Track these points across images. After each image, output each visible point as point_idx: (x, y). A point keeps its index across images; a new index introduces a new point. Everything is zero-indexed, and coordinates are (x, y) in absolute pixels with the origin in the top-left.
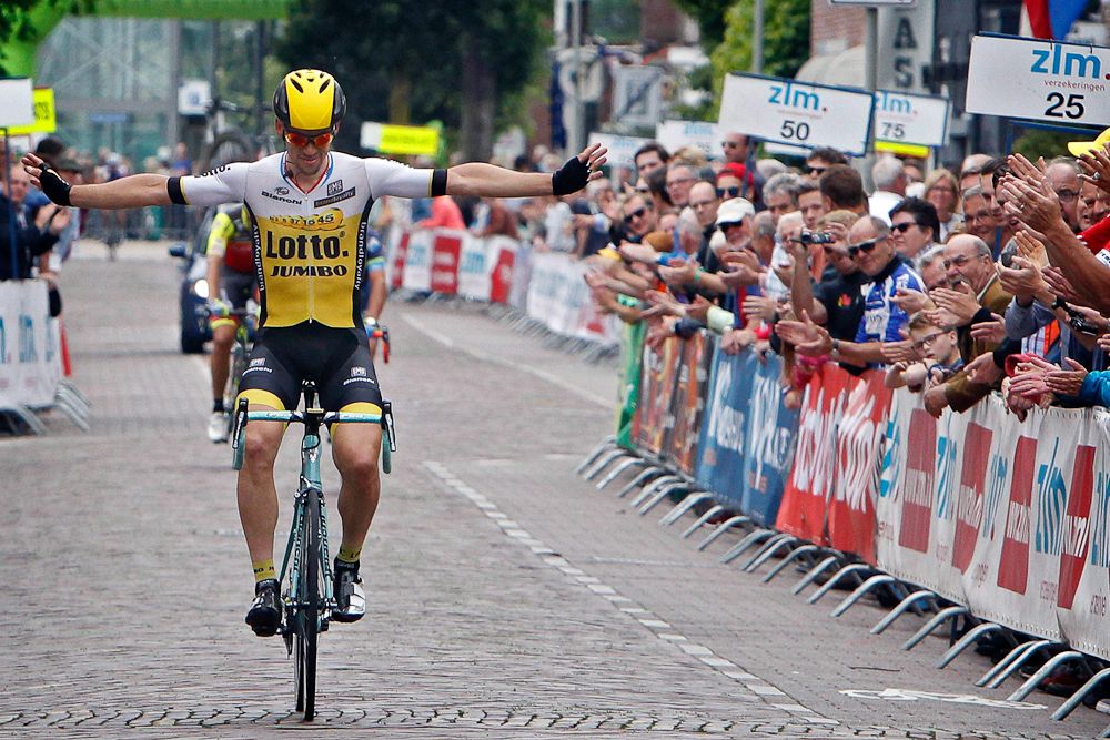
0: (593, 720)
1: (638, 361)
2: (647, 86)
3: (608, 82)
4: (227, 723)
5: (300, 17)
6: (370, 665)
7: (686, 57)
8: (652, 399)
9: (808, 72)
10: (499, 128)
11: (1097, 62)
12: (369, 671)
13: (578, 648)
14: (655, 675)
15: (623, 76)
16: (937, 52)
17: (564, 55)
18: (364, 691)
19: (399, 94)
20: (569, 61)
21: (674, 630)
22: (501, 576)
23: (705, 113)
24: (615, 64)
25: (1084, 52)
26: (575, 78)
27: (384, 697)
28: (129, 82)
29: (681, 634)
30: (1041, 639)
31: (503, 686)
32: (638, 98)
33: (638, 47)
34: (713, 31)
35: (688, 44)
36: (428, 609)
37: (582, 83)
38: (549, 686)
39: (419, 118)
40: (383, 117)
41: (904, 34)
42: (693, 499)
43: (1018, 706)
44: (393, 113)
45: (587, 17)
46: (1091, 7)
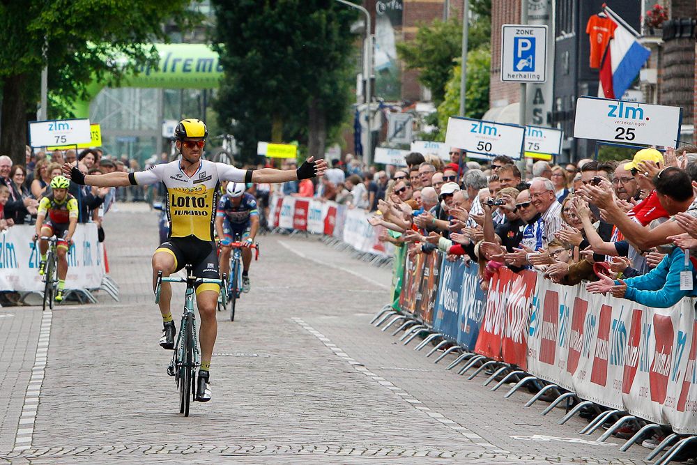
0: (384, 451)
1: (403, 265)
2: (405, 123)
3: (385, 121)
4: (195, 452)
5: (225, 86)
6: (268, 422)
7: (425, 109)
8: (410, 285)
9: (488, 116)
10: (328, 145)
11: (641, 111)
12: (268, 426)
13: (375, 414)
14: (414, 428)
15: (393, 119)
16: (555, 106)
17: (361, 107)
18: (265, 436)
19: (277, 127)
20: (364, 110)
21: (423, 405)
22: (334, 377)
23: (435, 137)
24: (388, 112)
25: (635, 106)
26: (367, 119)
27: (276, 439)
28: (137, 121)
29: (427, 407)
30: (613, 409)
31: (336, 433)
32: (400, 129)
33: (400, 103)
34: (439, 95)
35: (426, 102)
36: (296, 393)
37: (371, 121)
38: (361, 433)
39: (287, 140)
40: (269, 139)
41: (538, 96)
42: (432, 336)
43: (602, 444)
44: (273, 137)
45: (373, 88)
46: (635, 83)
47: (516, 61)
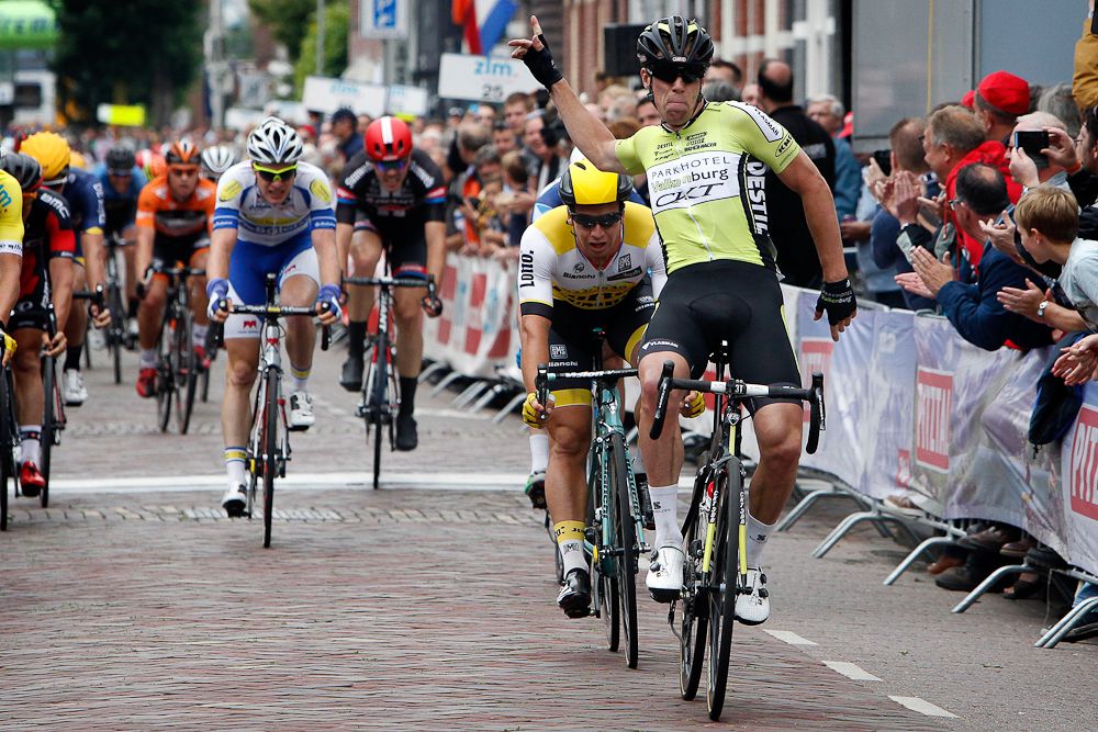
2: (258, 85)
3: (237, 83)
7: (279, 68)
9: (349, 73)
11: (508, 67)
15: (245, 79)
16: (418, 63)
17: (211, 67)
20: (214, 70)
23: (293, 97)
24: (240, 73)
25: (502, 62)
26: (217, 80)
32: (254, 90)
33: (253, 61)
34: (295, 54)
35: (280, 61)
37: (222, 83)
39: (131, 102)
40: (111, 101)
41: (402, 54)
45: (224, 47)
46: (501, 37)
47: (377, 15)
